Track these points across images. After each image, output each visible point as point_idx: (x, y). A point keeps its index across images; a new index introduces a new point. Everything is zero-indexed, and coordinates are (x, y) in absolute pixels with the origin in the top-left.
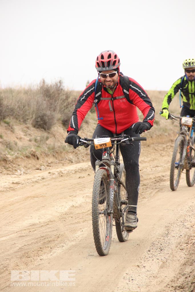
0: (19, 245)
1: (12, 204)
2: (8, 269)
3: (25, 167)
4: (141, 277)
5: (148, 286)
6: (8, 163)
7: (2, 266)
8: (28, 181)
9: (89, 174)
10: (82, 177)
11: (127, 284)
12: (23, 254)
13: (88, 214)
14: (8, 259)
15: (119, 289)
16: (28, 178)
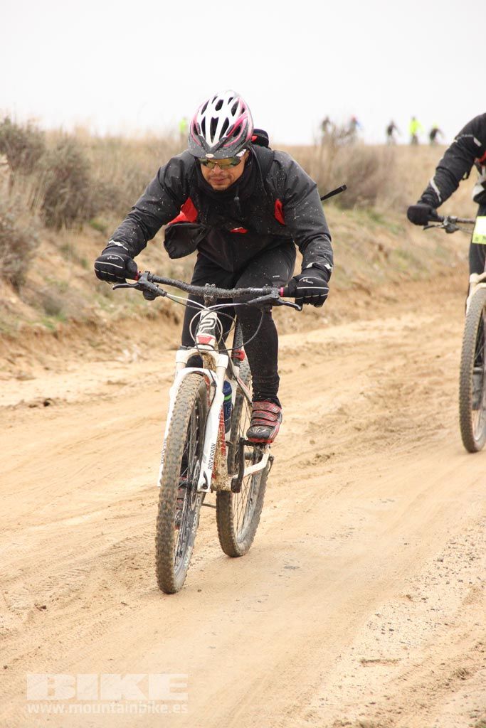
0: (113, 539)
1: (103, 437)
2: (83, 596)
3: (143, 342)
4: (413, 623)
5: (428, 646)
6: (99, 330)
7: (66, 589)
8: (148, 378)
9: (304, 365)
10: (287, 370)
11: (377, 640)
12: (121, 561)
13: (293, 465)
14: (82, 570)
15: (355, 651)
16: (150, 369)
